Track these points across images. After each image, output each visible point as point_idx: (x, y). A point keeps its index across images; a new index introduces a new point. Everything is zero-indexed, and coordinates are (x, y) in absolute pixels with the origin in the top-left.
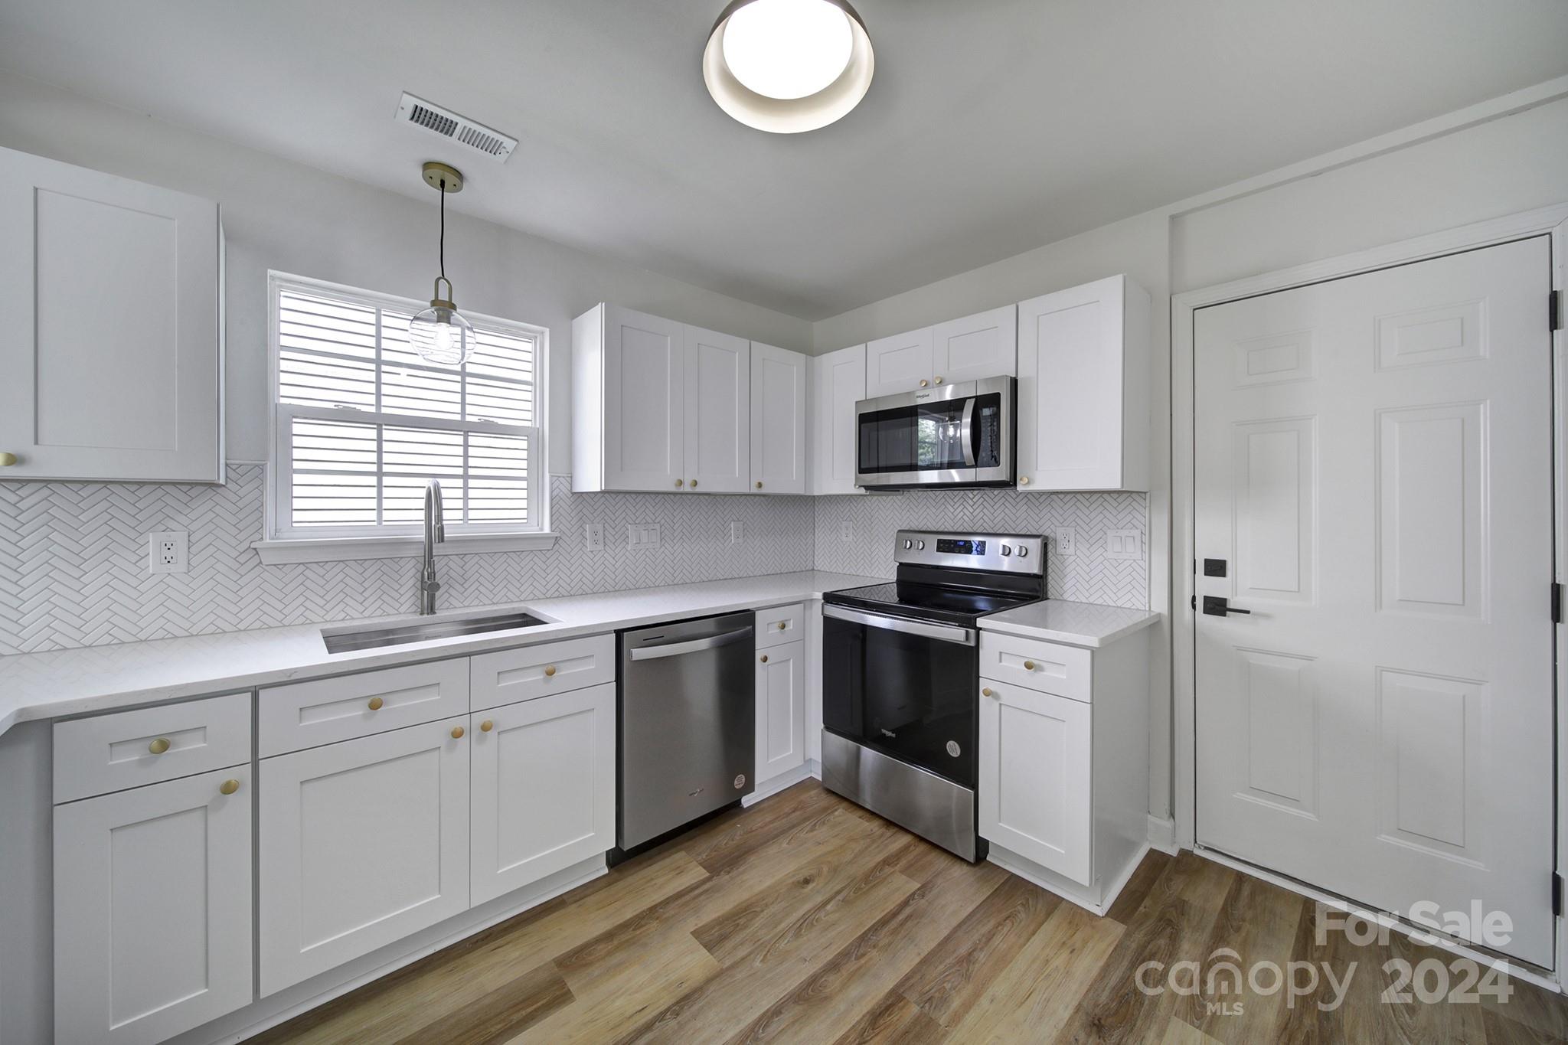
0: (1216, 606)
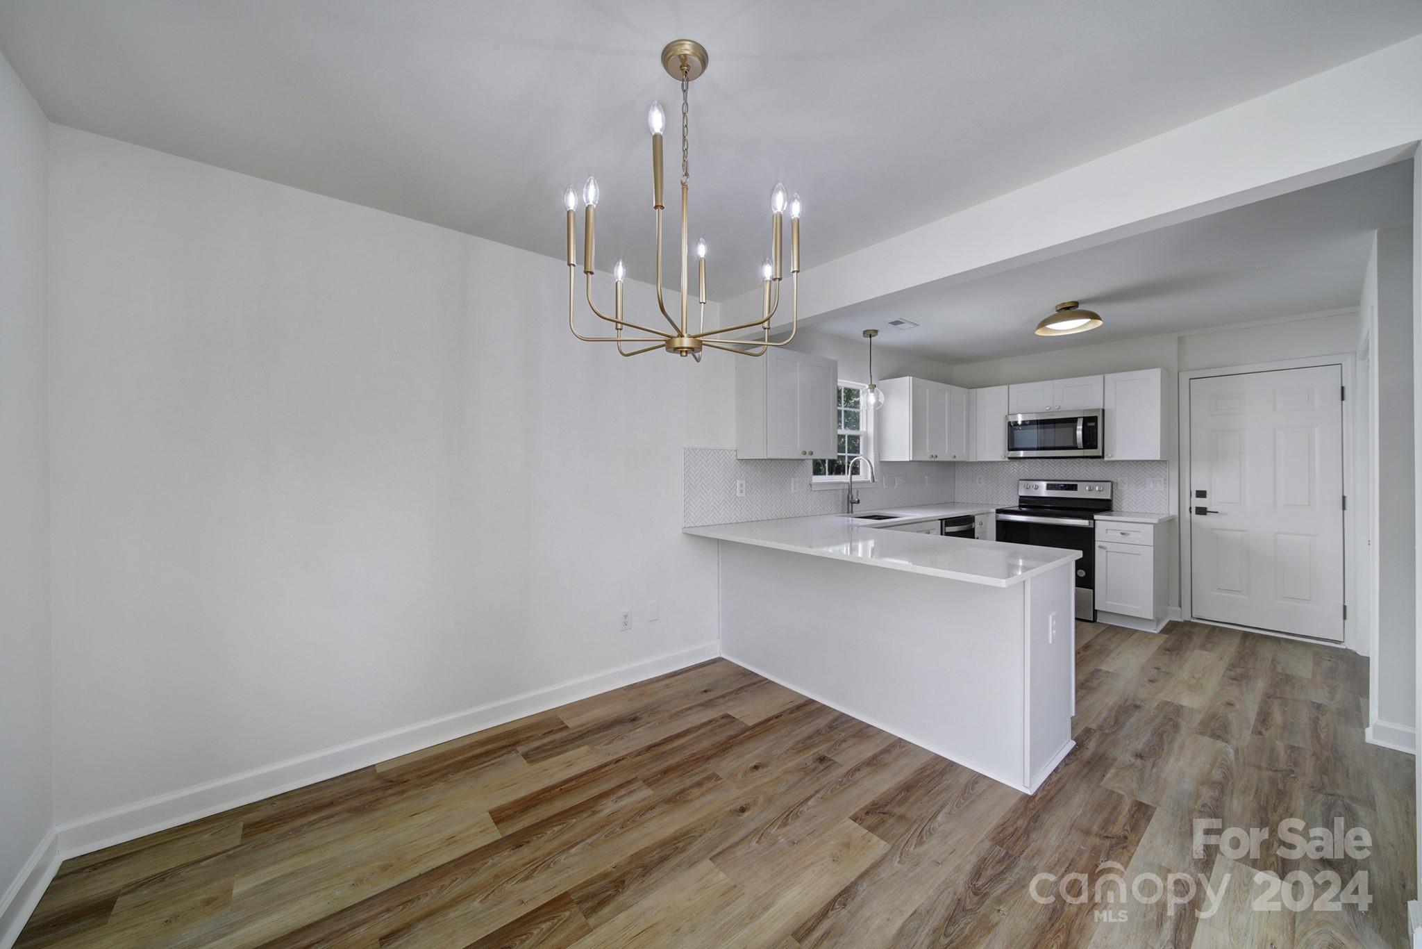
0: (1202, 511)
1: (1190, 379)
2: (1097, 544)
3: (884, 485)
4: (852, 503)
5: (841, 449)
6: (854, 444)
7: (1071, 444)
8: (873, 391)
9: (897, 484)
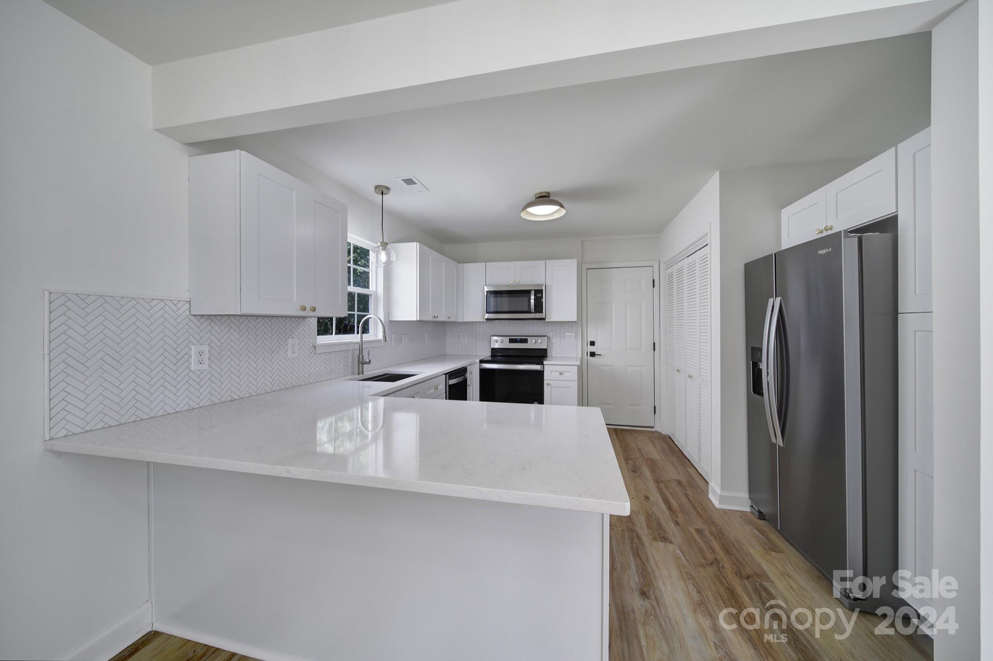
0: (593, 354)
1: (587, 269)
2: (545, 382)
3: (393, 343)
4: (363, 364)
5: (351, 308)
6: (364, 302)
7: (526, 309)
8: (384, 249)
9: (403, 342)
